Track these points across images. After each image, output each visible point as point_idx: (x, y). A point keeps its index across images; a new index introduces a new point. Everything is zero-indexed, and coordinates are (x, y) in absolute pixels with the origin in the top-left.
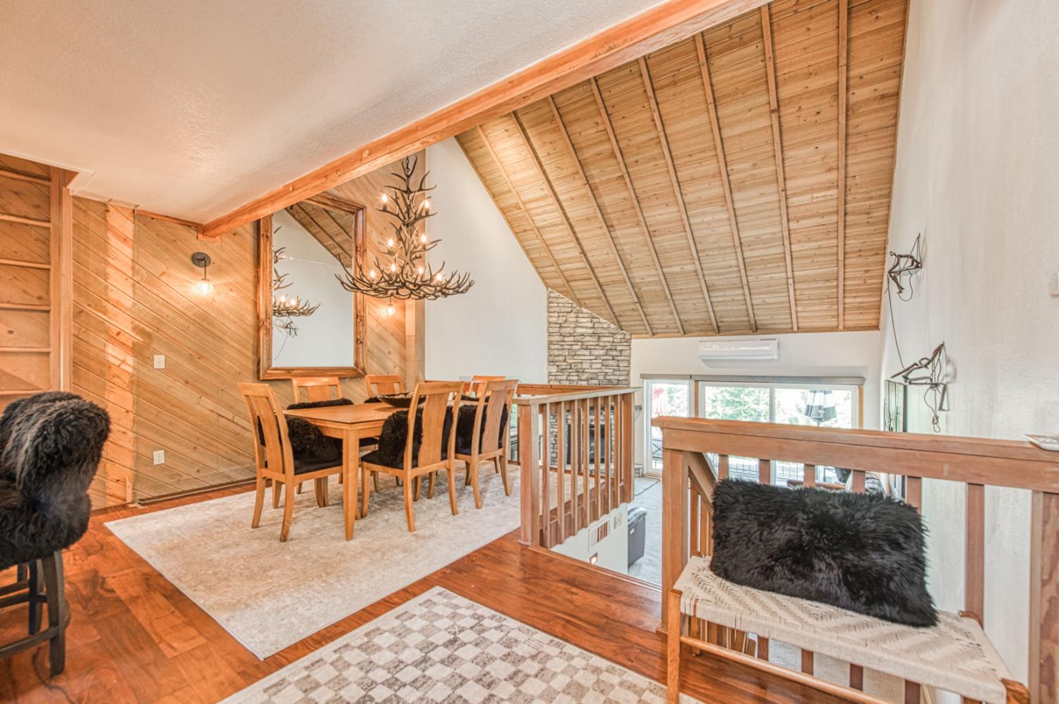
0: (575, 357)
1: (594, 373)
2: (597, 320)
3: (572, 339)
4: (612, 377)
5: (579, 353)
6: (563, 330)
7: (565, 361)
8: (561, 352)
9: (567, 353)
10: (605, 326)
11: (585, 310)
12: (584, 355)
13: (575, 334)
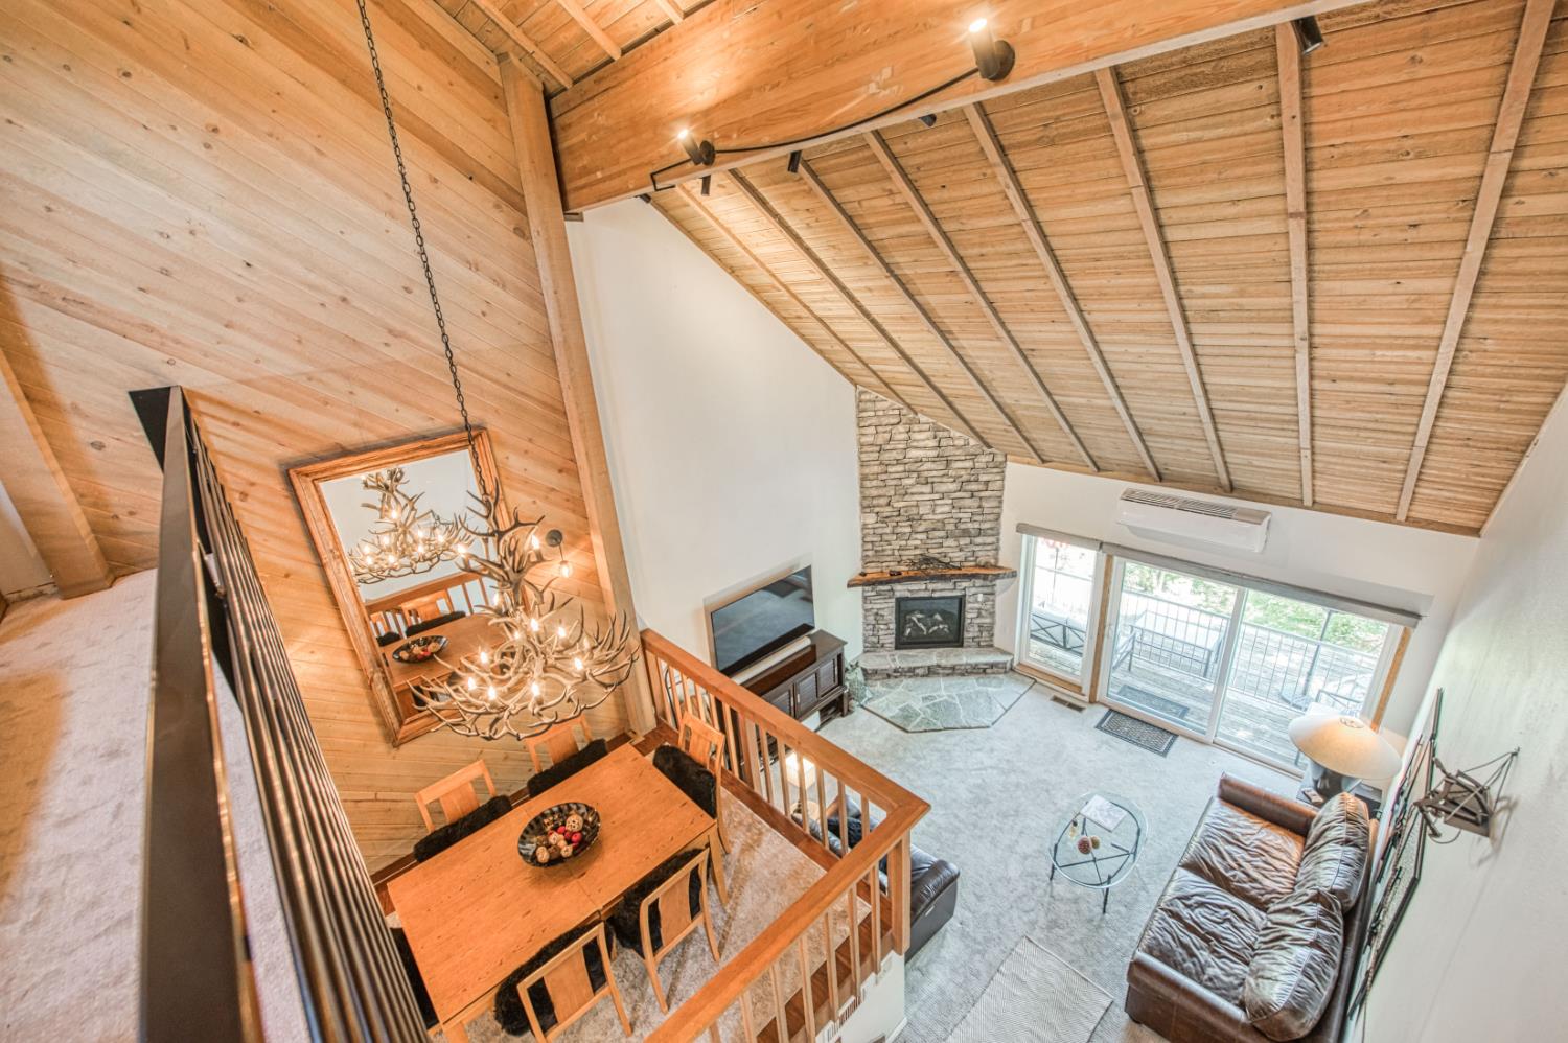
0: (907, 498)
1: (939, 520)
2: (946, 434)
3: (900, 468)
4: (970, 525)
5: (914, 490)
6: (886, 456)
7: (889, 504)
8: (881, 492)
9: (892, 492)
10: (959, 442)
11: (923, 419)
12: (922, 493)
13: (906, 460)
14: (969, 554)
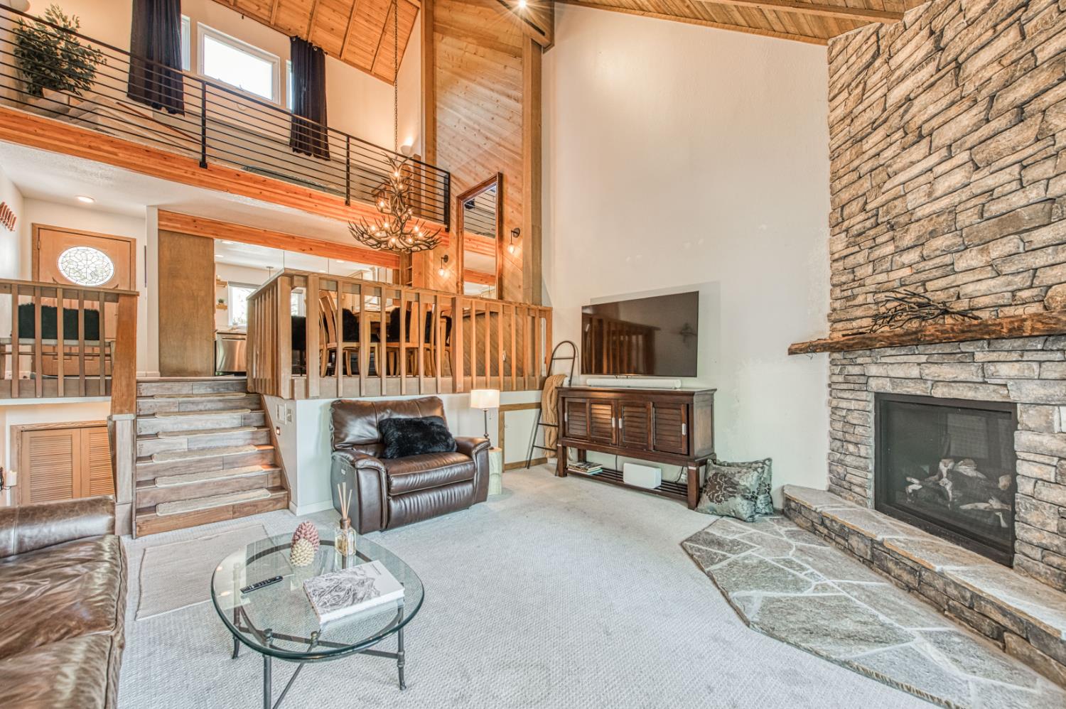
1: (940, 213)
14: (1018, 279)
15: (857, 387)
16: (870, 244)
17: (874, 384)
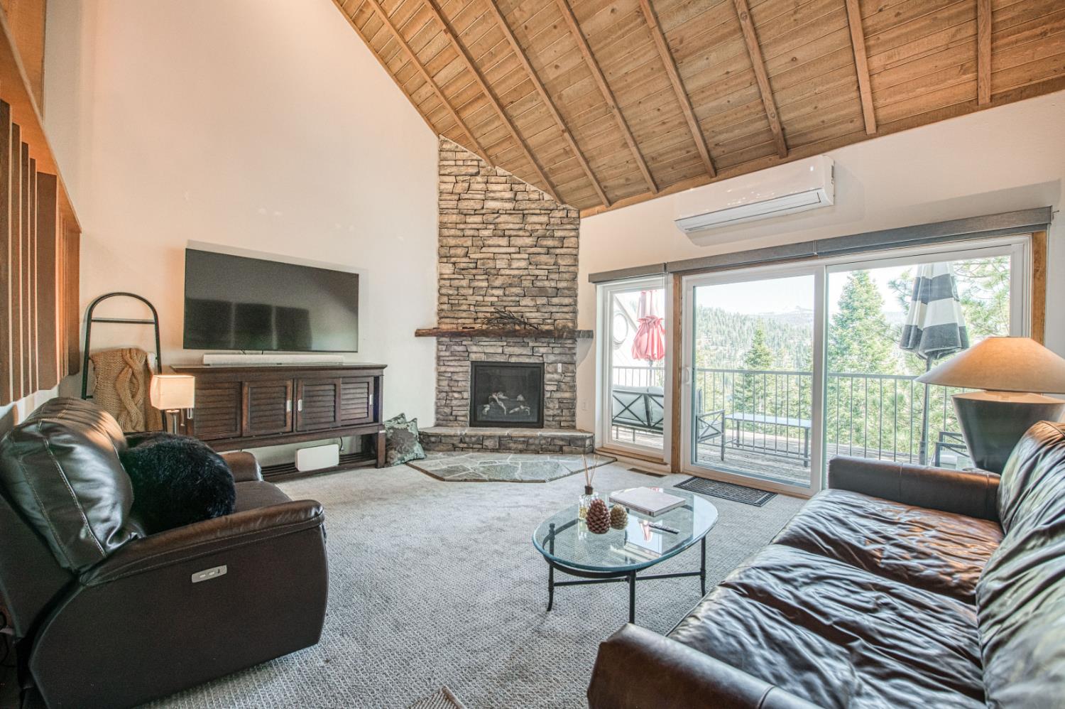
0: (484, 250)
1: (514, 276)
2: (521, 187)
3: (478, 219)
4: (546, 284)
5: (490, 242)
6: (464, 205)
7: (466, 255)
8: (459, 241)
9: (469, 243)
10: (535, 196)
11: (500, 171)
12: (499, 246)
13: (484, 211)
14: (546, 315)
15: (462, 358)
16: (471, 277)
17: (473, 357)
